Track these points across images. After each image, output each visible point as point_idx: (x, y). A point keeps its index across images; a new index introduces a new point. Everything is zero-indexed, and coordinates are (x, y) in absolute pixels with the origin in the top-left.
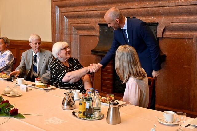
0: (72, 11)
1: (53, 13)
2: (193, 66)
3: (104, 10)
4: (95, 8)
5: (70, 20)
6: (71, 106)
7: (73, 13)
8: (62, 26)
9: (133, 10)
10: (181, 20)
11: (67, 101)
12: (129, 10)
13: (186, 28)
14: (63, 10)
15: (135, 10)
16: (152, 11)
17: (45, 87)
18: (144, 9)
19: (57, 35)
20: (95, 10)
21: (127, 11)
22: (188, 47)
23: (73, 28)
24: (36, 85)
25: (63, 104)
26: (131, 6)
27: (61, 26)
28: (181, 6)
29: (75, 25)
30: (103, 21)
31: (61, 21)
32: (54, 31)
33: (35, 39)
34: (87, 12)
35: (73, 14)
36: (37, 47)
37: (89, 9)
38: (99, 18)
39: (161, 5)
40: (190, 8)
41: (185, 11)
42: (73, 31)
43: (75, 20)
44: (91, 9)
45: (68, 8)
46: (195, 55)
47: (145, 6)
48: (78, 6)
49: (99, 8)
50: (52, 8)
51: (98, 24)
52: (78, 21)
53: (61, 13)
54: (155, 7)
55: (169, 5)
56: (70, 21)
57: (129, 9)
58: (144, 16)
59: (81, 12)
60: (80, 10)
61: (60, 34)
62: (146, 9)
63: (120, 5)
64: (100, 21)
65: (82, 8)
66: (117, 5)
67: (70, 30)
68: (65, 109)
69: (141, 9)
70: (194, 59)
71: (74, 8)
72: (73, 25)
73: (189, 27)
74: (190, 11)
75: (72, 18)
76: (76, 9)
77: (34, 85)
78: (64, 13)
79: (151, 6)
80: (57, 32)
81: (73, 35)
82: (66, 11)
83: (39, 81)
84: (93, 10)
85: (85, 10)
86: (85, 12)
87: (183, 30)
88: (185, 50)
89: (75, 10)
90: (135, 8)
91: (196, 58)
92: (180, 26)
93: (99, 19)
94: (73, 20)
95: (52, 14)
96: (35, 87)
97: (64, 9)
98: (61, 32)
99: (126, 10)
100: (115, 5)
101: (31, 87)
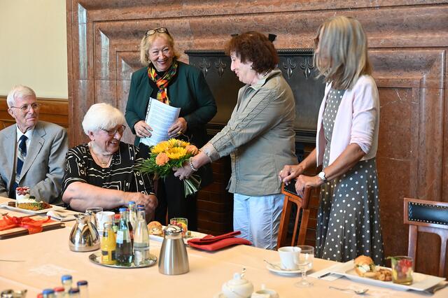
0: (121, 17)
1: (72, 24)
2: (414, 157)
3: (200, 17)
4: (177, 11)
5: (114, 42)
6: (90, 244)
7: (122, 23)
8: (94, 57)
9: (268, 17)
10: (382, 41)
11: (81, 232)
12: (260, 17)
13: (394, 63)
14: (97, 15)
15: (274, 16)
16: (313, 20)
17: (38, 208)
18: (295, 15)
19: (81, 81)
20: (177, 15)
21: (256, 19)
22: (402, 111)
23: (123, 62)
24: (18, 204)
25: (72, 240)
26: (265, 7)
27: (91, 56)
28: (380, 7)
29: (127, 54)
30: (196, 45)
31: (91, 45)
32: (75, 71)
33: (21, 95)
34: (158, 21)
35: (123, 26)
36: (28, 116)
37: (163, 14)
38: (188, 37)
39: (335, 5)
40: (401, 14)
41: (391, 22)
42: (123, 70)
43: (129, 42)
44: (166, 13)
45: (108, 10)
46: (417, 130)
47: (298, 9)
48: (136, 6)
49: (187, 10)
50: (69, 10)
51: (186, 53)
52: (134, 44)
53: (91, 24)
54: (320, 10)
55: (352, 6)
56: (115, 45)
57: (259, 14)
58: (297, 32)
59: (141, 22)
60: (140, 15)
61: (90, 78)
62: (300, 15)
63: (238, 5)
64: (190, 46)
65: (145, 12)
66: (230, 4)
67: (115, 69)
68: (77, 249)
69: (287, 16)
70: (416, 140)
71: (125, 10)
72: (122, 54)
73: (401, 60)
74: (403, 20)
75: (121, 37)
76: (128, 14)
77: (13, 205)
78: (99, 24)
79: (310, 8)
80: (82, 72)
81: (124, 81)
82: (103, 19)
83: (25, 194)
84: (172, 16)
85: (151, 16)
86: (154, 21)
87: (389, 69)
88: (396, 119)
89: (128, 16)
90: (273, 13)
91: (419, 138)
92: (379, 59)
93: (189, 40)
94: (124, 42)
95: (68, 26)
96: (16, 208)
97: (99, 12)
98: (91, 73)
99: (251, 17)
100: (227, 4)
101: (5, 208)
